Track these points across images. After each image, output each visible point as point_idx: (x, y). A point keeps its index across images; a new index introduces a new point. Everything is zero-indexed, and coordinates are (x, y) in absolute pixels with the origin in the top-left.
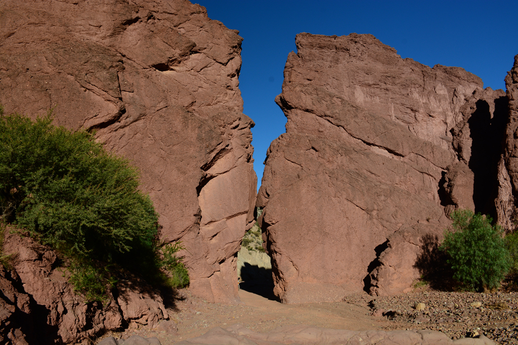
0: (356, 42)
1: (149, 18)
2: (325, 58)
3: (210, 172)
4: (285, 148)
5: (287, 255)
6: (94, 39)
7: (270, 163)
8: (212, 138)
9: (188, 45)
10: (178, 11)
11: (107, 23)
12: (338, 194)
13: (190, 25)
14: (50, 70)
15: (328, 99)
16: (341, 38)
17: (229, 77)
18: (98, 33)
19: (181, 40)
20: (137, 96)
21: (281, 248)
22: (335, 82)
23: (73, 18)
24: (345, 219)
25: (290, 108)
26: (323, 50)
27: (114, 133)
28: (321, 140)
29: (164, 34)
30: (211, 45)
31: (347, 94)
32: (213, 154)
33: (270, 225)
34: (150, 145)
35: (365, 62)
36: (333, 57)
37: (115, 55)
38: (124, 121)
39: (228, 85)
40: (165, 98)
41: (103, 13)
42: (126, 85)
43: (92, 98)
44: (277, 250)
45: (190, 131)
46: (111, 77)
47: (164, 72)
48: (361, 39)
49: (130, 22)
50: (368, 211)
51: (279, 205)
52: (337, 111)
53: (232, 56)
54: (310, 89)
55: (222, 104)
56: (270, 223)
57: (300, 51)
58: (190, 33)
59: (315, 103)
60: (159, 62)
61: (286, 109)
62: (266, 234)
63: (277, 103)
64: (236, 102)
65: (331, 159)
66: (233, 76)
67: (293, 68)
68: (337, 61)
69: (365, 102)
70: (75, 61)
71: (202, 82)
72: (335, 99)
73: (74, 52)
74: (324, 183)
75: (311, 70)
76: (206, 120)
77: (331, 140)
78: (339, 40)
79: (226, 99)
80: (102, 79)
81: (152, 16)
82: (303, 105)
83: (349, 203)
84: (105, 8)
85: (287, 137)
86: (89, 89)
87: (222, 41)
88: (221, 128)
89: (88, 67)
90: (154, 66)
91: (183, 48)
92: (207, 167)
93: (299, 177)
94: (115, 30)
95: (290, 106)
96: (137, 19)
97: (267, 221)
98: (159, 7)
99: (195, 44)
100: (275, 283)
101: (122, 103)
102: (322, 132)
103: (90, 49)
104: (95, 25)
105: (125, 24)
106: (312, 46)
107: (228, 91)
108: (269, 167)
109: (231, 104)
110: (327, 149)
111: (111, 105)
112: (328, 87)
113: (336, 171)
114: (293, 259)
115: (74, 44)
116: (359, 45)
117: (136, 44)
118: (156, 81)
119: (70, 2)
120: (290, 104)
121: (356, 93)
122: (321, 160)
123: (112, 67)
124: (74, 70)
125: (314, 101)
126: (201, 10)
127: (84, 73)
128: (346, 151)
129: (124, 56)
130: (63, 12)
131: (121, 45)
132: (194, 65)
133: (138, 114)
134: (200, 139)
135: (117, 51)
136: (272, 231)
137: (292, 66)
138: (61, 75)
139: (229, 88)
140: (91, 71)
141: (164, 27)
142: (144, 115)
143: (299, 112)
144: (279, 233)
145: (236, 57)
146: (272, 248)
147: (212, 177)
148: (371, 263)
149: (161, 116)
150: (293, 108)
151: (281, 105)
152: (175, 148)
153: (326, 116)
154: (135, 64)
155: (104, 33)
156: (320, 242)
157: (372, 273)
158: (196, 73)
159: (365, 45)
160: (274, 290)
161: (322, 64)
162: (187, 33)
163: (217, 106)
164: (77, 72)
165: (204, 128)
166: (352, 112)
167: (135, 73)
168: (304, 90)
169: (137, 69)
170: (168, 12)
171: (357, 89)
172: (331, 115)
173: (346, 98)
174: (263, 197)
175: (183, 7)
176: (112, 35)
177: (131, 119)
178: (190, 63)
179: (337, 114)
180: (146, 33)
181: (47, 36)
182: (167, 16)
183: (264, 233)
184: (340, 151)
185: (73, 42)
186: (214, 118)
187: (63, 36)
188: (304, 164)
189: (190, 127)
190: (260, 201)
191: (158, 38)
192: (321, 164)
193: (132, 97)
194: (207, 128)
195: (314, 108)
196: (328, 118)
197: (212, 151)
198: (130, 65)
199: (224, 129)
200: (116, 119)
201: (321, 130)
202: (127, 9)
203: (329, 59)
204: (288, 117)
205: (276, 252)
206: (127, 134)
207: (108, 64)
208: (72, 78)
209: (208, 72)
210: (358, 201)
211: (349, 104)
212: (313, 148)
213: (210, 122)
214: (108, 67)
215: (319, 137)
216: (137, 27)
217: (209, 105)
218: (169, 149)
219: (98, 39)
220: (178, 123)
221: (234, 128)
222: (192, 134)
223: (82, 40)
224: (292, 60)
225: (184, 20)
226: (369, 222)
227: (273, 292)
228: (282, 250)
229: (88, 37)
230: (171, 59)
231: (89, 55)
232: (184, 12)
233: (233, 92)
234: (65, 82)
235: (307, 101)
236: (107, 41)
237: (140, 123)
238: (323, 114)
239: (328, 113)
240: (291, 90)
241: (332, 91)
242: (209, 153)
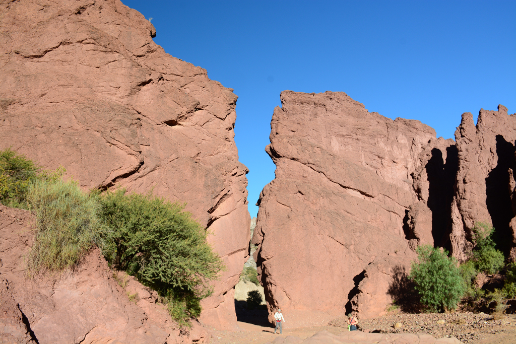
0: (331, 99)
1: (160, 79)
2: (305, 112)
3: (214, 214)
4: (277, 192)
5: (281, 286)
6: (114, 98)
7: (264, 205)
8: (217, 186)
9: (194, 103)
10: (184, 73)
11: (126, 84)
12: (322, 232)
13: (194, 85)
14: (78, 127)
15: (310, 148)
16: (318, 95)
17: (227, 130)
18: (117, 93)
19: (188, 99)
20: (152, 150)
21: (276, 280)
22: (315, 133)
23: (95, 80)
24: (328, 253)
25: (279, 156)
26: (304, 105)
27: (134, 182)
28: (306, 185)
29: (173, 94)
30: (211, 102)
31: (324, 143)
32: (218, 199)
33: (265, 260)
34: (164, 192)
35: (339, 116)
36: (312, 111)
37: (133, 114)
38: (142, 171)
39: (227, 137)
40: (176, 151)
41: (122, 76)
42: (143, 139)
43: (116, 152)
44: (272, 282)
45: (198, 179)
46: (132, 134)
47: (173, 127)
48: (336, 96)
49: (144, 84)
50: (346, 246)
51: (273, 242)
52: (318, 159)
53: (229, 112)
54: (295, 140)
55: (221, 153)
56: (265, 258)
57: (284, 106)
58: (195, 93)
59: (299, 152)
60: (170, 119)
61: (275, 158)
62: (261, 268)
63: (267, 152)
64: (233, 152)
65: (314, 201)
66: (230, 129)
67: (279, 121)
68: (316, 115)
69: (340, 150)
70: (101, 120)
71: (205, 135)
72: (316, 148)
73: (99, 111)
74: (309, 222)
75: (294, 122)
76: (211, 170)
77: (314, 185)
78: (317, 97)
79: (225, 149)
80: (125, 136)
81: (162, 77)
82: (290, 155)
83: (331, 239)
84: (123, 71)
85: (278, 183)
86: (113, 144)
87: (221, 99)
88: (223, 176)
89: (112, 124)
90: (166, 122)
91: (190, 106)
92: (211, 211)
93: (289, 218)
94: (131, 91)
95: (279, 155)
96: (150, 80)
97: (263, 256)
98: (167, 70)
99: (199, 102)
100: (269, 311)
101: (142, 157)
102: (306, 177)
103: (113, 108)
104: (115, 86)
105: (139, 86)
106: (295, 102)
107: (226, 142)
108: (263, 209)
109: (229, 154)
110: (311, 192)
111: (133, 158)
112: (309, 137)
113: (319, 212)
114: (286, 290)
115: (98, 104)
116: (333, 101)
117: (149, 103)
118: (168, 136)
119: (93, 66)
120: (278, 153)
121: (332, 143)
122: (306, 202)
123: (132, 124)
124: (100, 128)
125: (298, 150)
126: (202, 71)
127: (109, 130)
128: (327, 194)
129: (140, 113)
130: (87, 75)
131: (137, 104)
132: (198, 120)
133: (154, 165)
134: (206, 186)
135: (133, 109)
136: (268, 265)
137: (278, 119)
138: (89, 132)
139: (227, 139)
140: (115, 128)
141: (172, 88)
142: (159, 166)
143: (286, 160)
144: (274, 267)
145: (232, 113)
146: (268, 280)
147: (216, 219)
148: (351, 291)
149: (173, 167)
150: (281, 157)
151: (271, 154)
152: (186, 194)
153: (309, 163)
154: (149, 121)
155: (122, 94)
156: (308, 274)
157: (352, 300)
158: (200, 127)
159: (338, 101)
160: (269, 318)
161: (303, 118)
162: (192, 93)
163: (218, 156)
164: (103, 129)
165: (210, 176)
166: (330, 160)
167: (150, 129)
168: (290, 142)
169: (152, 125)
170: (175, 74)
171: (333, 139)
172: (313, 163)
173: (324, 147)
174: (258, 235)
175: (187, 69)
176: (130, 95)
177: (148, 170)
178: (195, 118)
179: (318, 162)
180: (158, 92)
181: (74, 97)
182: (174, 77)
183: (259, 267)
184: (322, 195)
185: (97, 102)
186: (218, 167)
187: (89, 97)
188: (293, 206)
189: (198, 175)
190: (255, 239)
191: (168, 97)
192: (307, 206)
193: (149, 150)
194: (212, 177)
195: (299, 157)
196: (310, 165)
197: (217, 196)
198: (146, 122)
199: (226, 176)
200: (136, 170)
201: (305, 175)
202: (141, 72)
203: (309, 113)
204: (277, 164)
205: (271, 284)
206: (145, 183)
207: (129, 122)
208: (99, 134)
209: (210, 126)
210: (338, 238)
211: (327, 153)
212: (300, 192)
213: (214, 170)
214: (129, 124)
215: (304, 182)
216: (150, 88)
217: (211, 155)
218: (181, 195)
219: (117, 99)
220: (188, 173)
221: (233, 175)
222: (200, 182)
223: (104, 100)
224: (278, 114)
225: (190, 81)
226: (348, 255)
228: (277, 282)
229: (108, 96)
230: (179, 116)
231: (112, 114)
232: (189, 74)
233: (230, 143)
234: (93, 138)
235: (293, 151)
236: (125, 100)
237: (156, 173)
238: (307, 162)
239: (311, 161)
240: (279, 141)
241: (313, 141)
242: (214, 198)
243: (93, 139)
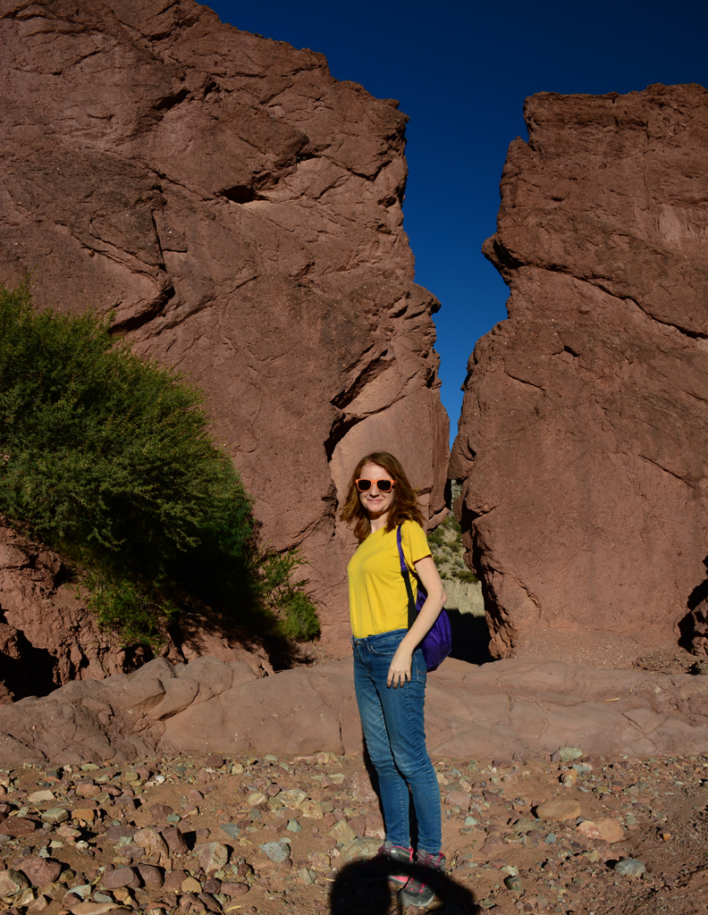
0: (662, 105)
1: (208, 91)
2: (591, 146)
3: (351, 410)
4: (506, 352)
5: (514, 575)
6: (101, 145)
7: (475, 386)
8: (352, 339)
9: (291, 141)
10: (267, 67)
11: (124, 108)
12: (624, 447)
13: (293, 97)
14: (19, 216)
15: (599, 238)
16: (627, 99)
17: (381, 207)
18: (108, 131)
19: (276, 132)
20: (194, 260)
21: (502, 561)
22: (616, 200)
23: (54, 104)
24: (639, 499)
25: (516, 264)
26: (587, 129)
27: (156, 339)
28: (584, 332)
29: (241, 122)
30: (339, 137)
31: (642, 226)
32: (356, 373)
33: (477, 515)
34: (227, 359)
35: (684, 149)
36: (610, 144)
37: (145, 177)
38: (172, 312)
39: (380, 222)
40: (252, 260)
41: (114, 89)
42: (171, 236)
43: (107, 268)
44: (494, 565)
45: (305, 326)
46: (139, 222)
47: (246, 204)
48: (675, 97)
49: (170, 102)
50: (690, 481)
51: (496, 473)
52: (620, 264)
53: (385, 159)
54: (559, 219)
55: (368, 264)
56: (478, 511)
57: (534, 136)
58: (295, 115)
59: (570, 249)
60: (234, 184)
61: (506, 269)
62: (471, 534)
63: (487, 256)
64: (398, 259)
65: (607, 371)
66: (390, 202)
67: (520, 176)
68: (619, 151)
69: (685, 241)
70: (68, 195)
71: (326, 221)
72: (615, 237)
73: (63, 175)
74: (591, 423)
75: (560, 176)
76: (337, 302)
77: (608, 330)
78: (624, 102)
79: (378, 254)
80: (123, 228)
81: (214, 84)
82: (545, 257)
83: (648, 464)
84: (117, 77)
85: (510, 329)
86: (99, 252)
87: (363, 127)
88: (370, 316)
89: (93, 204)
90: (224, 193)
91: (282, 148)
92: (344, 399)
93: (538, 413)
94: (139, 123)
95: (516, 259)
96: (184, 93)
97: (472, 506)
98: (226, 64)
99: (305, 137)
100: (492, 632)
101: (167, 276)
102: (587, 312)
103: (95, 168)
104: (100, 115)
105: (158, 108)
106: (562, 121)
107: (380, 236)
108: (473, 395)
109: (388, 264)
110: (599, 349)
111: (145, 281)
112: (599, 212)
113: (618, 397)
114: (528, 584)
115: (62, 159)
116: (669, 111)
117: (185, 149)
118: (231, 225)
119: (47, 71)
120: (515, 255)
121: (662, 222)
122: (584, 374)
123: (139, 201)
124: (67, 214)
125: (567, 244)
126: (315, 60)
127: (86, 219)
128: (641, 351)
129: (163, 176)
130: (34, 94)
131: (155, 154)
132: (307, 184)
133: (200, 297)
134: (326, 341)
135: (147, 166)
136: (483, 526)
137: (517, 170)
138: (43, 227)
139: (383, 229)
140: (100, 213)
141: (239, 107)
142: (212, 298)
143: (535, 271)
144: (498, 530)
145: (394, 161)
146: (485, 561)
147: (355, 421)
148: (696, 590)
149: (245, 299)
150: (522, 264)
151: (496, 259)
152: (277, 363)
153: (595, 277)
154: (186, 192)
155: (119, 132)
156: (585, 547)
157: (697, 609)
158: (313, 203)
159: (682, 109)
160: (490, 646)
161: (585, 162)
162: (289, 115)
163: (360, 271)
164: (73, 217)
165: (335, 318)
166: (655, 266)
167: (186, 212)
168: (544, 222)
169: (191, 201)
170: (247, 72)
171: (665, 212)
172: (606, 274)
173: (640, 235)
174: (461, 458)
175: (275, 58)
176: (135, 134)
177: (186, 308)
178: (298, 180)
179: (620, 272)
180: (203, 122)
181: (7, 148)
182: (245, 80)
183: (467, 534)
184: (628, 353)
185: (59, 156)
186: (354, 297)
187: (39, 145)
188: (548, 384)
189: (305, 317)
190: (456, 467)
191: (228, 132)
192: (586, 383)
193: (186, 263)
194: (341, 318)
195: (570, 261)
196: (599, 281)
197: (353, 366)
198: (177, 194)
199: (376, 318)
200: (156, 309)
201: (585, 308)
202: (160, 75)
203: (602, 148)
204: (512, 285)
205: (492, 570)
206: (180, 340)
207: (132, 196)
208: (63, 230)
209: (338, 197)
210: (667, 460)
211: (647, 247)
212: (568, 349)
213: (345, 304)
214: (132, 202)
215: (580, 325)
216: (184, 112)
217: (343, 268)
218: (266, 365)
219: (108, 146)
220: (280, 311)
221: (398, 315)
222: (311, 333)
223: (77, 150)
224: (518, 158)
225: (281, 86)
226: (693, 504)
227: (489, 650)
228: (504, 565)
229: (86, 141)
230: (257, 176)
231: (94, 179)
232: (278, 69)
233: (393, 237)
234: (52, 239)
235: (553, 246)
236: (126, 148)
237: (205, 316)
238: (588, 274)
239: (600, 270)
240: (516, 224)
241: (611, 221)
242: (348, 370)
243: (51, 242)
